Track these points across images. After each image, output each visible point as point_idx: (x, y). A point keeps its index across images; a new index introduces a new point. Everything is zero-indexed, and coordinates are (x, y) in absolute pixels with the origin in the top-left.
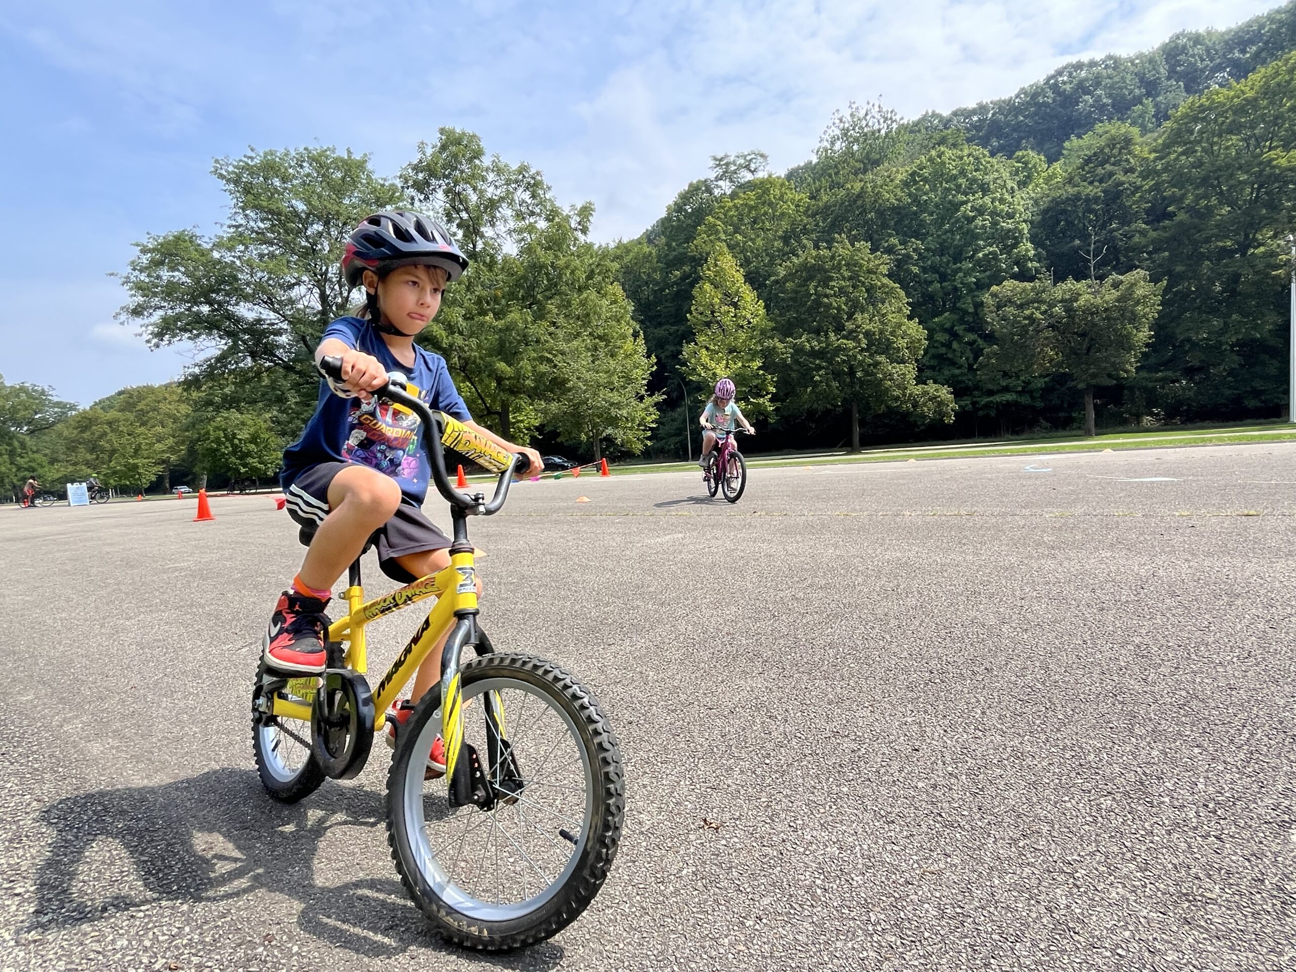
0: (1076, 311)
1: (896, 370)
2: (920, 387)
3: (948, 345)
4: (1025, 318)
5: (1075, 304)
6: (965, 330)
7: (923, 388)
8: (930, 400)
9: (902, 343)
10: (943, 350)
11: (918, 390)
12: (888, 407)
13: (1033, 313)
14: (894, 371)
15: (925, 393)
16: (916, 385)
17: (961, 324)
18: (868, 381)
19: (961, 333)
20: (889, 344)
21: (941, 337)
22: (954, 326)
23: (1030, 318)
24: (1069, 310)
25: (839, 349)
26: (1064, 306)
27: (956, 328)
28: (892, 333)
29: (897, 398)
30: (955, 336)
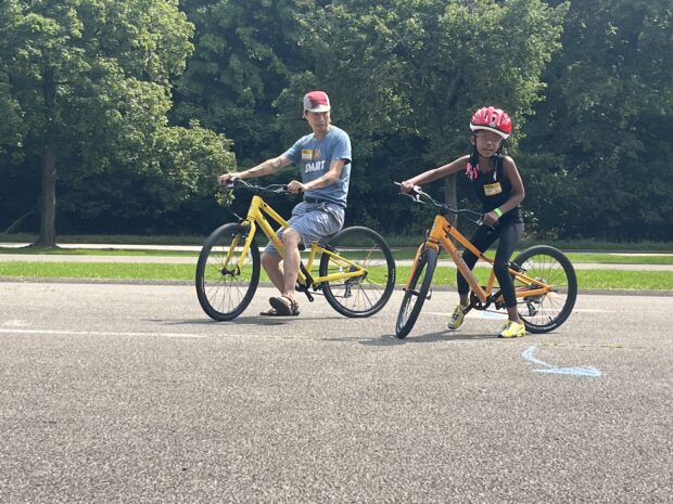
0: (440, 29)
1: (137, 90)
2: (176, 130)
3: (222, 60)
4: (362, 30)
5: (440, 18)
6: (253, 36)
7: (182, 134)
8: (194, 157)
9: (148, 39)
10: (213, 67)
11: (172, 135)
12: (114, 162)
13: (374, 23)
14: (132, 92)
15: (185, 145)
16: (169, 125)
17: (247, 26)
18: (81, 105)
19: (247, 40)
20: (125, 38)
21: (214, 43)
22: (236, 26)
23: (369, 29)
24: (431, 26)
25: (27, 33)
26: (423, 19)
27: (239, 30)
28: (133, 18)
29: (133, 147)
30: (235, 44)
